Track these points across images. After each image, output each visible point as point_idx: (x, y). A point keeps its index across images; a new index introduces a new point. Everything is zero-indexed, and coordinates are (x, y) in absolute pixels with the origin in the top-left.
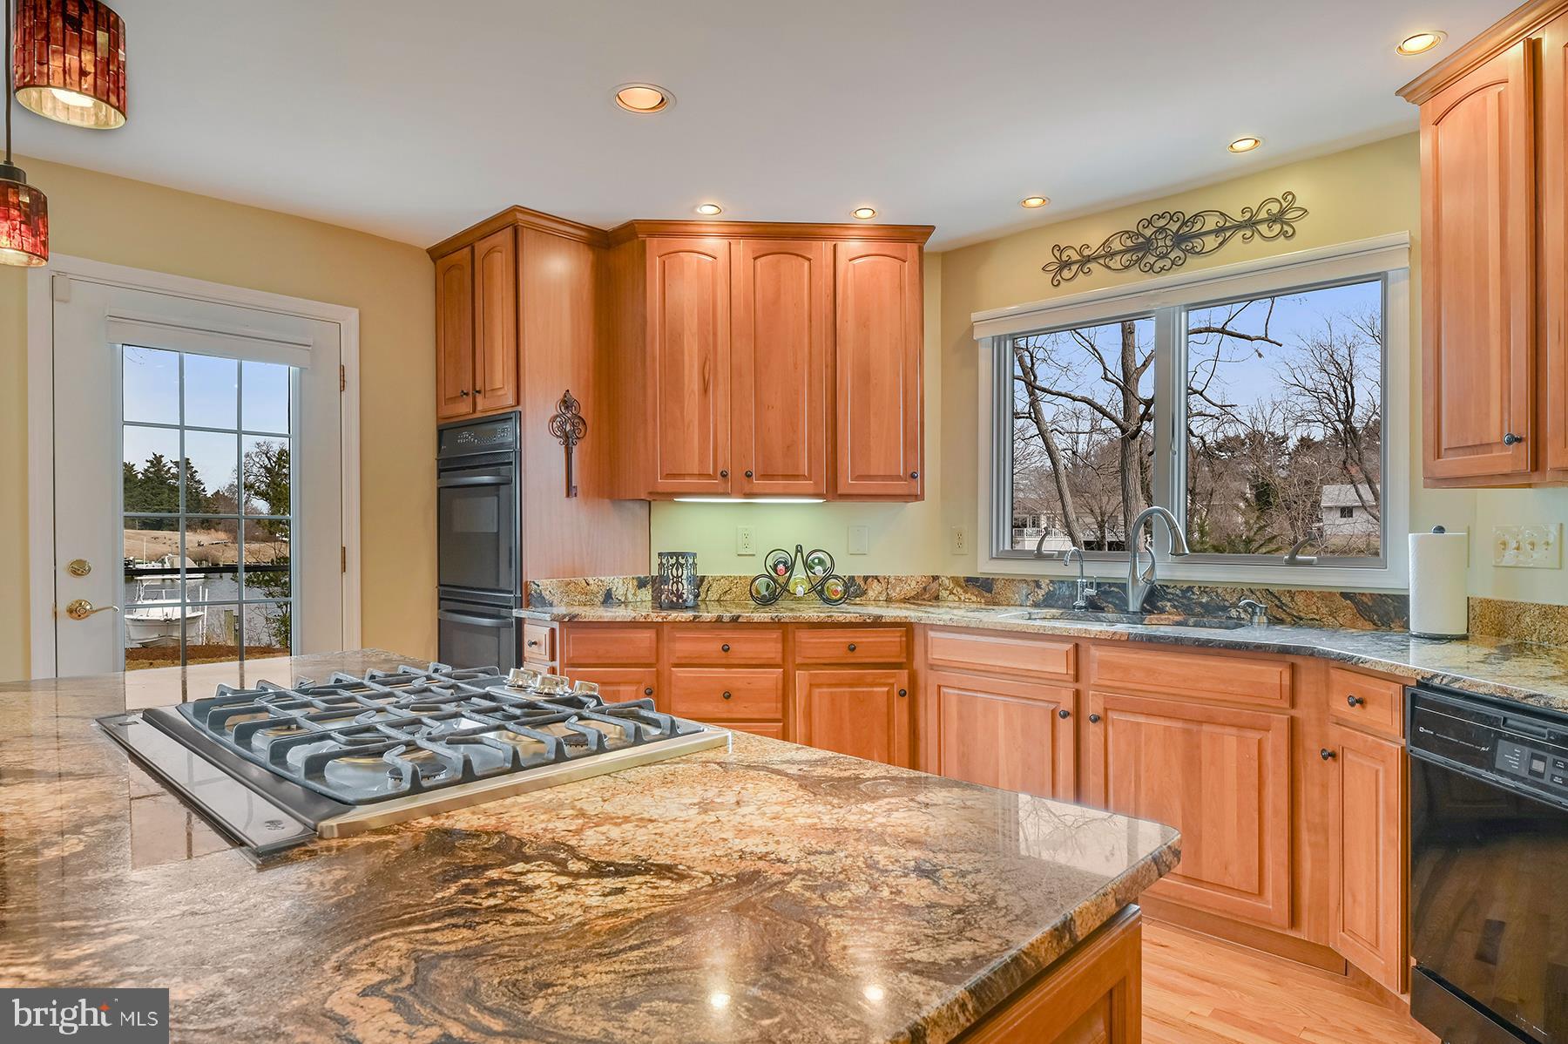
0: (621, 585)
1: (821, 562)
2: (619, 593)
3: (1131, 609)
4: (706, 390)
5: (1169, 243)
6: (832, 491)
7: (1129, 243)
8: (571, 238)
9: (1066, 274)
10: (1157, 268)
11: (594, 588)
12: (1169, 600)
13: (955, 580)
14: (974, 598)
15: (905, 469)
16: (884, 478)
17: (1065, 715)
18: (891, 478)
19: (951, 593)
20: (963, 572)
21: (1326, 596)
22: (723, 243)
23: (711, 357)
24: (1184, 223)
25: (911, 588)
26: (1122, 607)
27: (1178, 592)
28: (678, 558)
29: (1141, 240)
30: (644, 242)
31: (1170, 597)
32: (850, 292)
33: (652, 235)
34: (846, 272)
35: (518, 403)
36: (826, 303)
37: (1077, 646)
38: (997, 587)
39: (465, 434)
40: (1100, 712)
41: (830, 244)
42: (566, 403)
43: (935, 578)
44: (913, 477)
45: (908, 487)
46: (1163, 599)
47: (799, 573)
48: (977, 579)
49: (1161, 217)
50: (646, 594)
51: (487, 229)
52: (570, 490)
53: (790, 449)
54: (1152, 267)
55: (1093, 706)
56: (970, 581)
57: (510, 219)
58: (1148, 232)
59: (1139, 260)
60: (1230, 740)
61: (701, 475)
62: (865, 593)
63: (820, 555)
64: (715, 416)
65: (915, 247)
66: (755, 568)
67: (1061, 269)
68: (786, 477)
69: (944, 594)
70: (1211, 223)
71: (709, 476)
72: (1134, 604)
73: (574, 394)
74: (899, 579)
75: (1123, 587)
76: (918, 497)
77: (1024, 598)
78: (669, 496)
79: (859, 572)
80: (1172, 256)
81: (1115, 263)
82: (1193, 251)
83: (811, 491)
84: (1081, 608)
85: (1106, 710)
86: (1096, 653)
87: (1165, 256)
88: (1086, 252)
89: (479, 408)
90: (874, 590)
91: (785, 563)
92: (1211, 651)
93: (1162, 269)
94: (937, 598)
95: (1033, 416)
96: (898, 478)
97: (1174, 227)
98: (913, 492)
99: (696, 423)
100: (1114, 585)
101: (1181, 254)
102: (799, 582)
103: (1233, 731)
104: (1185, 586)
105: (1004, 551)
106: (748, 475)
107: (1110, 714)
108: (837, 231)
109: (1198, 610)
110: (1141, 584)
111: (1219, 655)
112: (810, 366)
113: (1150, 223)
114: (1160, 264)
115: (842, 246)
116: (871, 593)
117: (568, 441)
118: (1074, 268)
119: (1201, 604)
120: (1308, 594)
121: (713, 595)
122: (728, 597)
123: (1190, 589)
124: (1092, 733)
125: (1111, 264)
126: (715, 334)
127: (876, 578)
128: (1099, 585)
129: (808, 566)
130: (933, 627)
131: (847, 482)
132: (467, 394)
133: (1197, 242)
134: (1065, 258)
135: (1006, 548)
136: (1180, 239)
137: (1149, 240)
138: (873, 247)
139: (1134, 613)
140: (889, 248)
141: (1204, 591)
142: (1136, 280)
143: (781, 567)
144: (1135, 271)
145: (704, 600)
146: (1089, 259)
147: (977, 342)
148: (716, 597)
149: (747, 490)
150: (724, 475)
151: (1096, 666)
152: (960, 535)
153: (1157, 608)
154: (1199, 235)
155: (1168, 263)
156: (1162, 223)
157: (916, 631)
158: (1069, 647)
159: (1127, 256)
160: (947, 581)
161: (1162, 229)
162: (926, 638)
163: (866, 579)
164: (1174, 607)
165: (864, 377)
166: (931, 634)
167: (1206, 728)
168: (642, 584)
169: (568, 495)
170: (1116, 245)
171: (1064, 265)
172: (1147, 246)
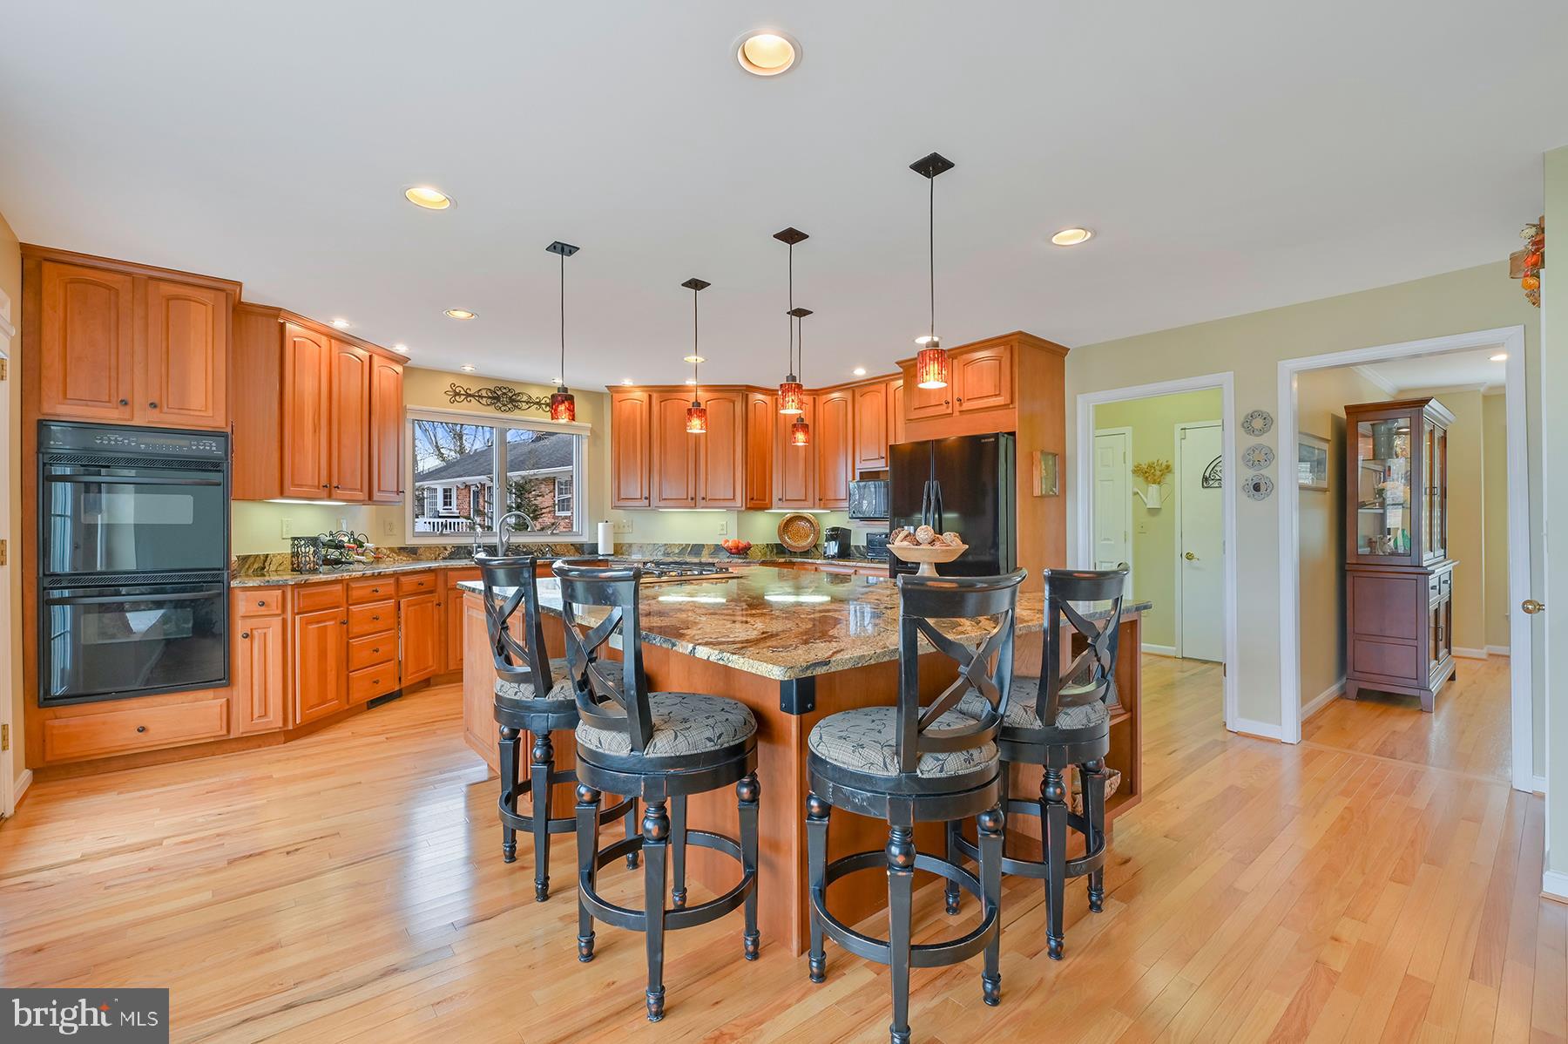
5: (507, 401)
7: (490, 394)
9: (458, 399)
10: (501, 409)
13: (391, 550)
14: (404, 559)
15: (397, 487)
18: (392, 492)
19: (388, 556)
20: (397, 544)
21: (566, 545)
22: (324, 339)
24: (514, 394)
29: (495, 395)
32: (378, 385)
34: (377, 372)
38: (420, 552)
41: (369, 355)
44: (402, 492)
45: (399, 496)
48: (406, 549)
49: (504, 388)
54: (499, 408)
56: (402, 550)
58: (499, 393)
59: (494, 403)
67: (455, 396)
70: (525, 398)
77: (437, 556)
80: (508, 406)
81: (484, 401)
82: (517, 407)
87: (505, 406)
88: (469, 392)
93: (504, 410)
96: (394, 492)
97: (510, 395)
98: (401, 500)
101: (512, 407)
113: (500, 389)
114: (503, 408)
118: (463, 397)
120: (561, 544)
121: (273, 568)
125: (481, 401)
133: (519, 405)
134: (458, 391)
136: (512, 400)
137: (499, 396)
141: (524, 547)
142: (491, 412)
144: (491, 408)
145: (268, 571)
146: (470, 395)
152: (391, 524)
154: (520, 401)
155: (506, 409)
156: (505, 391)
157: (438, 573)
159: (489, 400)
161: (505, 394)
170: (484, 393)
171: (459, 394)
172: (497, 398)
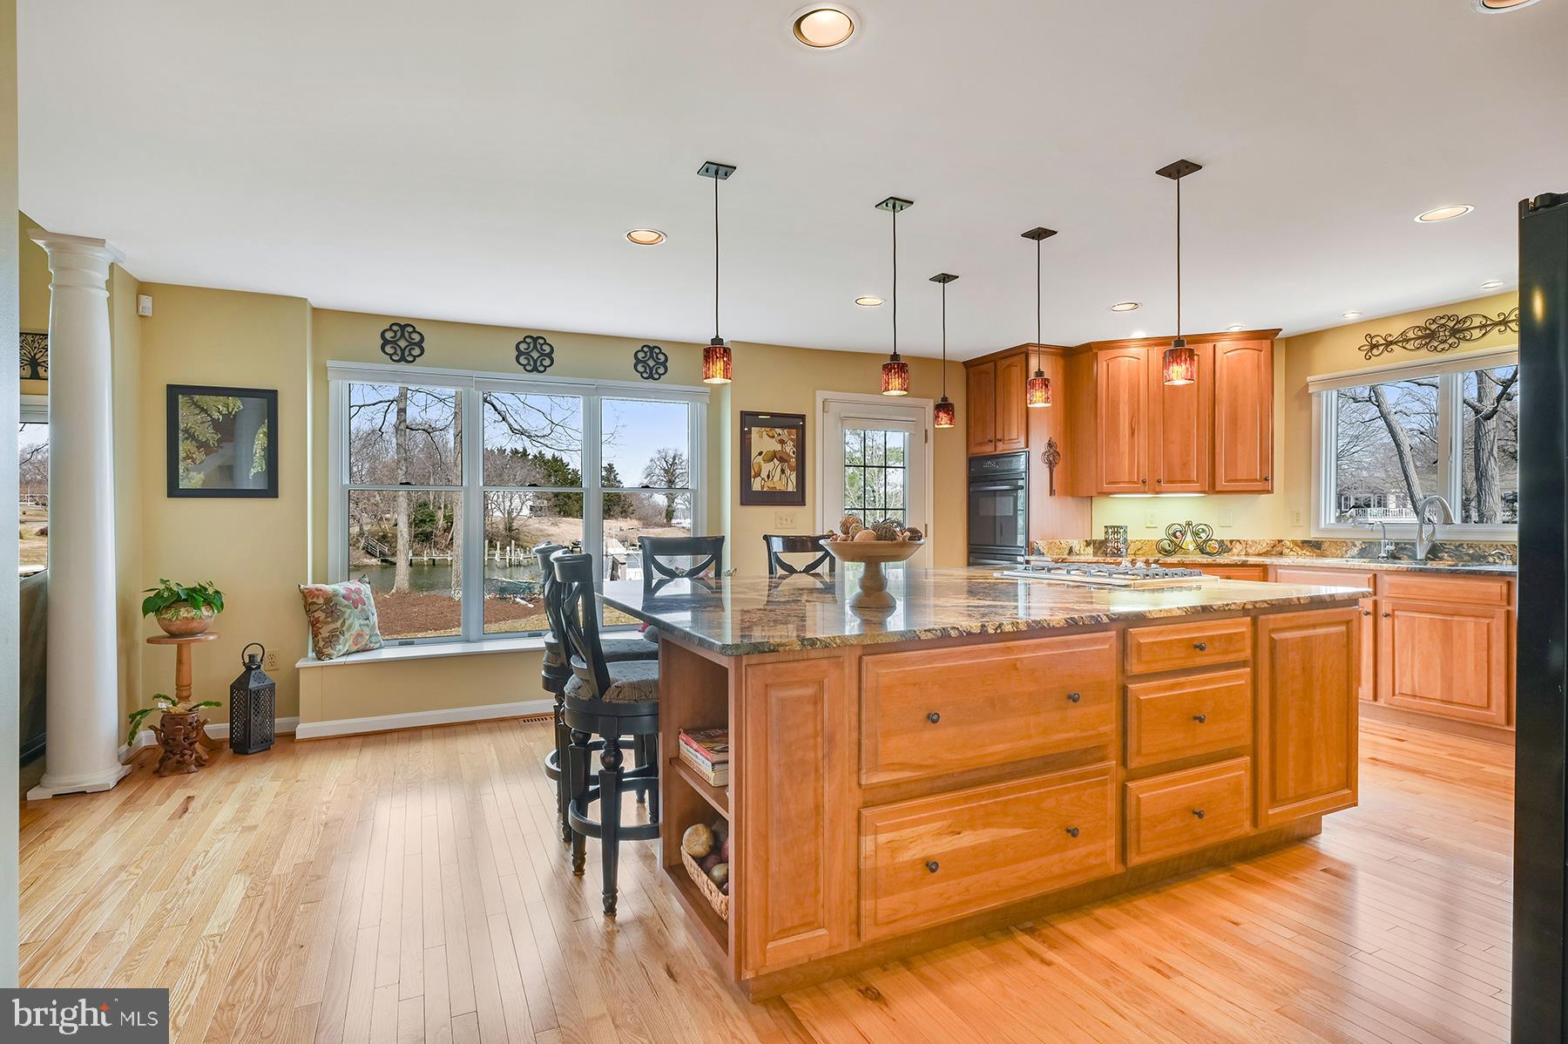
0: (1077, 545)
1: (1203, 531)
2: (1076, 549)
3: (1418, 558)
4: (1133, 434)
5: (1447, 333)
6: (1212, 489)
7: (1420, 333)
8: (1052, 354)
9: (1375, 352)
10: (1439, 349)
11: (1064, 545)
12: (1446, 553)
13: (1295, 543)
14: (1308, 553)
15: (1261, 475)
16: (1246, 481)
17: (1367, 613)
18: (1252, 481)
19: (1292, 550)
20: (1300, 537)
22: (1144, 350)
23: (1136, 415)
24: (1458, 322)
25: (1263, 548)
26: (1413, 557)
27: (1453, 547)
28: (1116, 529)
29: (1428, 332)
30: (1097, 353)
31: (1447, 550)
32: (1225, 372)
33: (1101, 349)
34: (1222, 359)
35: (1027, 447)
36: (1209, 380)
37: (1375, 575)
38: (1325, 546)
39: (989, 462)
40: (1390, 612)
41: (1211, 345)
42: (1050, 445)
43: (1280, 541)
44: (1266, 479)
45: (1264, 484)
46: (1442, 551)
47: (1189, 538)
48: (1310, 542)
49: (1441, 318)
50: (1090, 550)
51: (1007, 354)
52: (1052, 492)
53: (1185, 465)
54: (1436, 348)
55: (1385, 608)
56: (1305, 543)
57: (1024, 350)
58: (1433, 327)
59: (1427, 344)
60: (1470, 623)
61: (1129, 482)
62: (1231, 550)
63: (1201, 527)
64: (1138, 447)
65: (1269, 342)
66: (1160, 534)
67: (1372, 349)
68: (1182, 482)
69: (1286, 551)
70: (1477, 322)
71: (1134, 483)
72: (1421, 555)
73: (1053, 440)
74: (1253, 541)
75: (1414, 544)
76: (1271, 492)
77: (1344, 553)
78: (1107, 494)
79: (1226, 537)
80: (1450, 341)
81: (1410, 346)
82: (1464, 339)
83: (1199, 489)
84: (1384, 557)
85: (1393, 610)
86: (1387, 578)
87: (1445, 341)
88: (1390, 339)
89: (998, 449)
90: (1237, 548)
91: (1180, 532)
92: (1458, 576)
93: (1443, 349)
94: (1281, 554)
95: (1373, 399)
96: (1256, 480)
97: (1452, 324)
98: (1266, 488)
99: (1127, 452)
100: (1408, 544)
101: (1456, 341)
102: (1189, 543)
103: (1473, 619)
104: (1458, 544)
105: (1330, 524)
106: (1159, 482)
107: (1396, 613)
108: (1215, 337)
109: (1466, 558)
110: (1426, 542)
111: (1464, 577)
112: (1198, 417)
113: (1434, 321)
114: (1442, 346)
115: (1219, 345)
116: (1234, 550)
117: (1051, 465)
118: (1381, 348)
119: (1469, 555)
122: (1140, 552)
123: (1461, 545)
124: (1385, 624)
125: (1407, 346)
126: (1138, 401)
127: (1239, 541)
128: (1397, 544)
129: (1196, 534)
130: (1281, 567)
131: (1221, 483)
132: (991, 441)
133: (1467, 335)
134: (1374, 342)
135: (1332, 522)
137: (1433, 332)
138: (1241, 344)
139: (1421, 560)
140: (1251, 344)
141: (1471, 546)
142: (1425, 356)
143: (1178, 533)
144: (1424, 351)
146: (1391, 343)
147: (1311, 394)
148: (1133, 552)
149: (1158, 490)
150: (1144, 482)
151: (1387, 586)
152: (1298, 514)
153: (1438, 557)
154: (1468, 329)
155: (1447, 346)
156: (1443, 321)
157: (1269, 570)
158: (1370, 576)
159: (1419, 341)
160: (1288, 543)
161: (1443, 325)
162: (1276, 573)
163: (1231, 541)
164: (1450, 556)
165: (1234, 421)
166: (1279, 571)
167: (1456, 618)
168: (1088, 544)
169: (1051, 495)
170: (1411, 335)
171: (1374, 346)
172: (1432, 335)
